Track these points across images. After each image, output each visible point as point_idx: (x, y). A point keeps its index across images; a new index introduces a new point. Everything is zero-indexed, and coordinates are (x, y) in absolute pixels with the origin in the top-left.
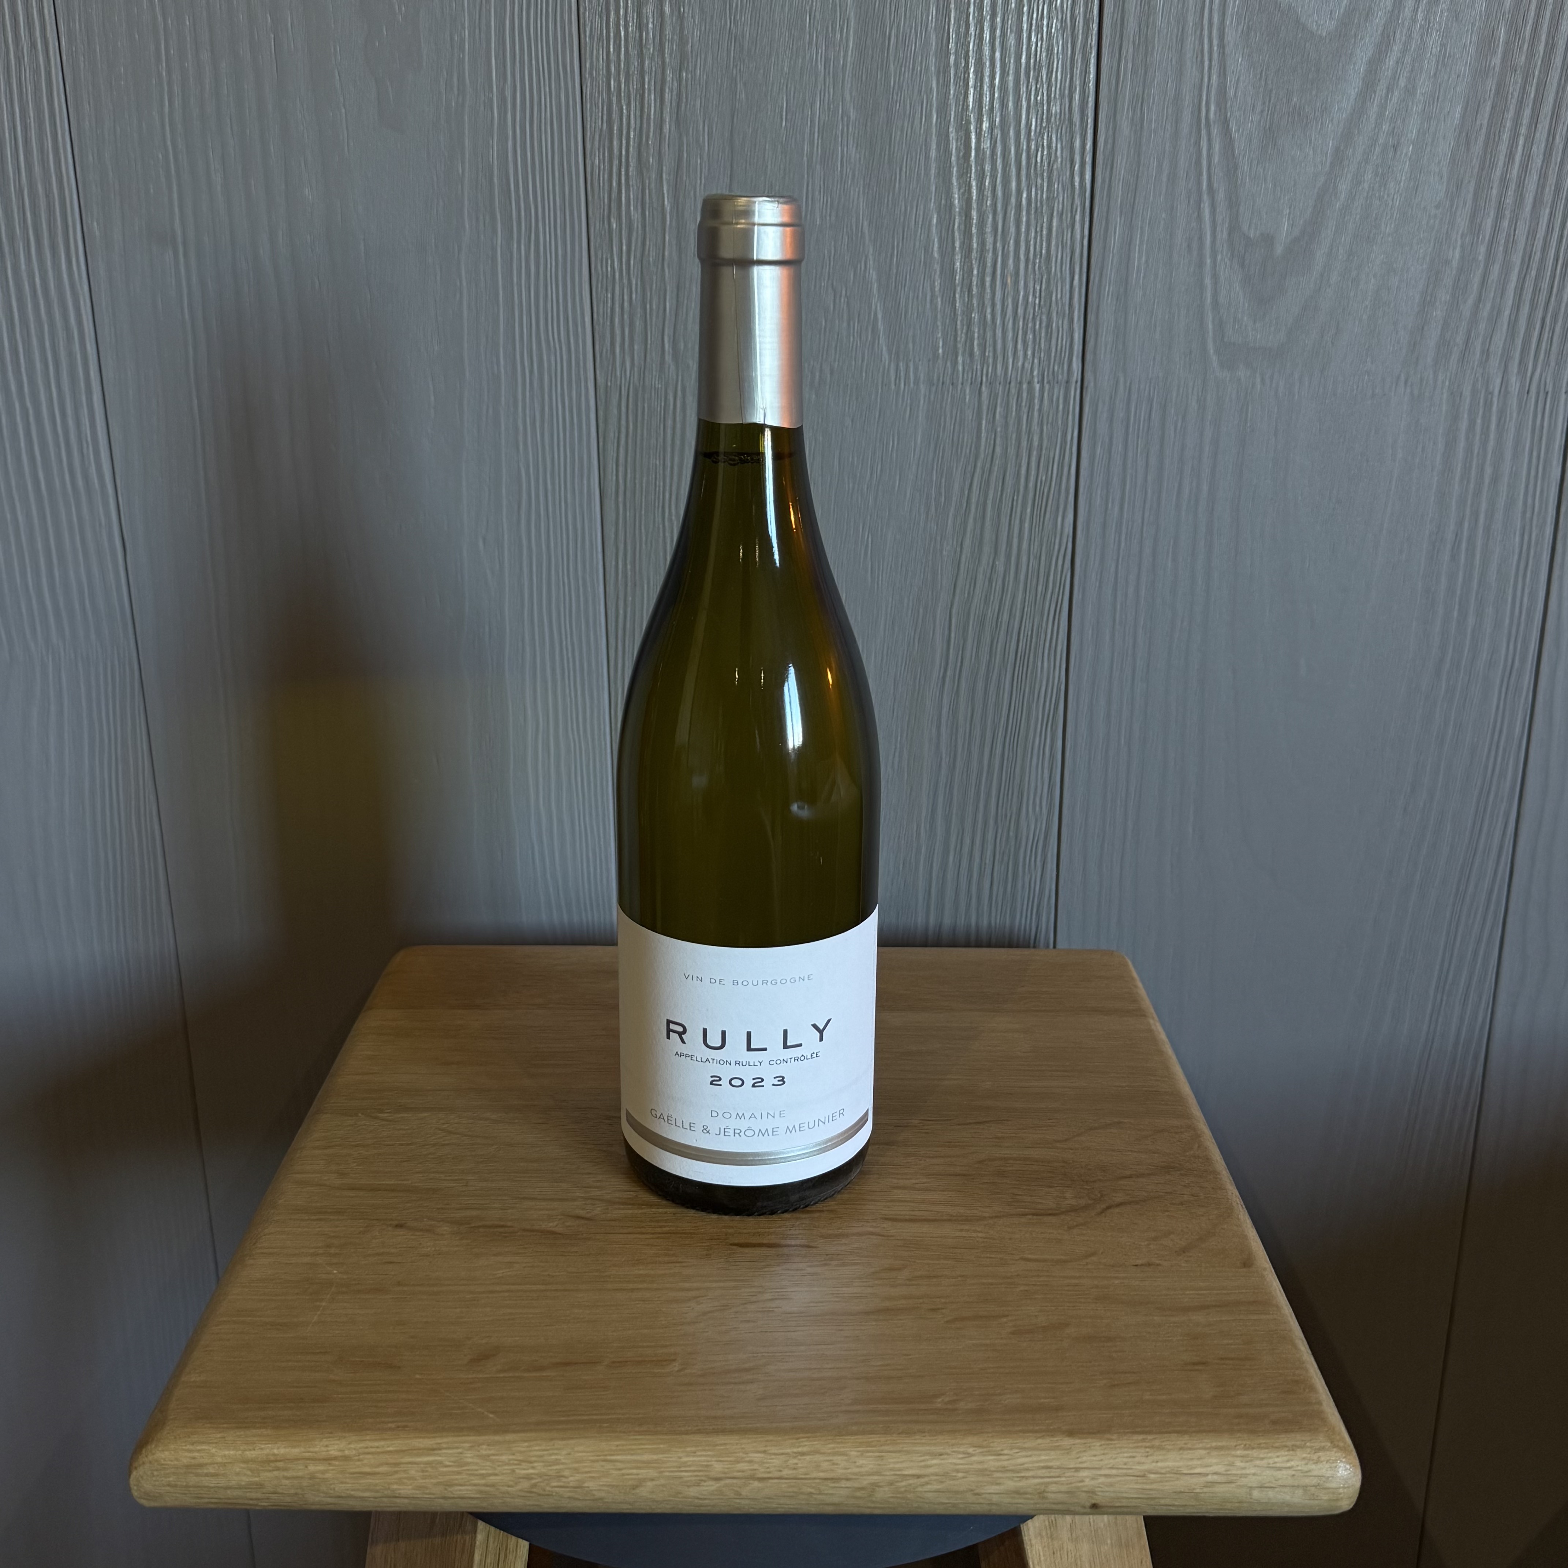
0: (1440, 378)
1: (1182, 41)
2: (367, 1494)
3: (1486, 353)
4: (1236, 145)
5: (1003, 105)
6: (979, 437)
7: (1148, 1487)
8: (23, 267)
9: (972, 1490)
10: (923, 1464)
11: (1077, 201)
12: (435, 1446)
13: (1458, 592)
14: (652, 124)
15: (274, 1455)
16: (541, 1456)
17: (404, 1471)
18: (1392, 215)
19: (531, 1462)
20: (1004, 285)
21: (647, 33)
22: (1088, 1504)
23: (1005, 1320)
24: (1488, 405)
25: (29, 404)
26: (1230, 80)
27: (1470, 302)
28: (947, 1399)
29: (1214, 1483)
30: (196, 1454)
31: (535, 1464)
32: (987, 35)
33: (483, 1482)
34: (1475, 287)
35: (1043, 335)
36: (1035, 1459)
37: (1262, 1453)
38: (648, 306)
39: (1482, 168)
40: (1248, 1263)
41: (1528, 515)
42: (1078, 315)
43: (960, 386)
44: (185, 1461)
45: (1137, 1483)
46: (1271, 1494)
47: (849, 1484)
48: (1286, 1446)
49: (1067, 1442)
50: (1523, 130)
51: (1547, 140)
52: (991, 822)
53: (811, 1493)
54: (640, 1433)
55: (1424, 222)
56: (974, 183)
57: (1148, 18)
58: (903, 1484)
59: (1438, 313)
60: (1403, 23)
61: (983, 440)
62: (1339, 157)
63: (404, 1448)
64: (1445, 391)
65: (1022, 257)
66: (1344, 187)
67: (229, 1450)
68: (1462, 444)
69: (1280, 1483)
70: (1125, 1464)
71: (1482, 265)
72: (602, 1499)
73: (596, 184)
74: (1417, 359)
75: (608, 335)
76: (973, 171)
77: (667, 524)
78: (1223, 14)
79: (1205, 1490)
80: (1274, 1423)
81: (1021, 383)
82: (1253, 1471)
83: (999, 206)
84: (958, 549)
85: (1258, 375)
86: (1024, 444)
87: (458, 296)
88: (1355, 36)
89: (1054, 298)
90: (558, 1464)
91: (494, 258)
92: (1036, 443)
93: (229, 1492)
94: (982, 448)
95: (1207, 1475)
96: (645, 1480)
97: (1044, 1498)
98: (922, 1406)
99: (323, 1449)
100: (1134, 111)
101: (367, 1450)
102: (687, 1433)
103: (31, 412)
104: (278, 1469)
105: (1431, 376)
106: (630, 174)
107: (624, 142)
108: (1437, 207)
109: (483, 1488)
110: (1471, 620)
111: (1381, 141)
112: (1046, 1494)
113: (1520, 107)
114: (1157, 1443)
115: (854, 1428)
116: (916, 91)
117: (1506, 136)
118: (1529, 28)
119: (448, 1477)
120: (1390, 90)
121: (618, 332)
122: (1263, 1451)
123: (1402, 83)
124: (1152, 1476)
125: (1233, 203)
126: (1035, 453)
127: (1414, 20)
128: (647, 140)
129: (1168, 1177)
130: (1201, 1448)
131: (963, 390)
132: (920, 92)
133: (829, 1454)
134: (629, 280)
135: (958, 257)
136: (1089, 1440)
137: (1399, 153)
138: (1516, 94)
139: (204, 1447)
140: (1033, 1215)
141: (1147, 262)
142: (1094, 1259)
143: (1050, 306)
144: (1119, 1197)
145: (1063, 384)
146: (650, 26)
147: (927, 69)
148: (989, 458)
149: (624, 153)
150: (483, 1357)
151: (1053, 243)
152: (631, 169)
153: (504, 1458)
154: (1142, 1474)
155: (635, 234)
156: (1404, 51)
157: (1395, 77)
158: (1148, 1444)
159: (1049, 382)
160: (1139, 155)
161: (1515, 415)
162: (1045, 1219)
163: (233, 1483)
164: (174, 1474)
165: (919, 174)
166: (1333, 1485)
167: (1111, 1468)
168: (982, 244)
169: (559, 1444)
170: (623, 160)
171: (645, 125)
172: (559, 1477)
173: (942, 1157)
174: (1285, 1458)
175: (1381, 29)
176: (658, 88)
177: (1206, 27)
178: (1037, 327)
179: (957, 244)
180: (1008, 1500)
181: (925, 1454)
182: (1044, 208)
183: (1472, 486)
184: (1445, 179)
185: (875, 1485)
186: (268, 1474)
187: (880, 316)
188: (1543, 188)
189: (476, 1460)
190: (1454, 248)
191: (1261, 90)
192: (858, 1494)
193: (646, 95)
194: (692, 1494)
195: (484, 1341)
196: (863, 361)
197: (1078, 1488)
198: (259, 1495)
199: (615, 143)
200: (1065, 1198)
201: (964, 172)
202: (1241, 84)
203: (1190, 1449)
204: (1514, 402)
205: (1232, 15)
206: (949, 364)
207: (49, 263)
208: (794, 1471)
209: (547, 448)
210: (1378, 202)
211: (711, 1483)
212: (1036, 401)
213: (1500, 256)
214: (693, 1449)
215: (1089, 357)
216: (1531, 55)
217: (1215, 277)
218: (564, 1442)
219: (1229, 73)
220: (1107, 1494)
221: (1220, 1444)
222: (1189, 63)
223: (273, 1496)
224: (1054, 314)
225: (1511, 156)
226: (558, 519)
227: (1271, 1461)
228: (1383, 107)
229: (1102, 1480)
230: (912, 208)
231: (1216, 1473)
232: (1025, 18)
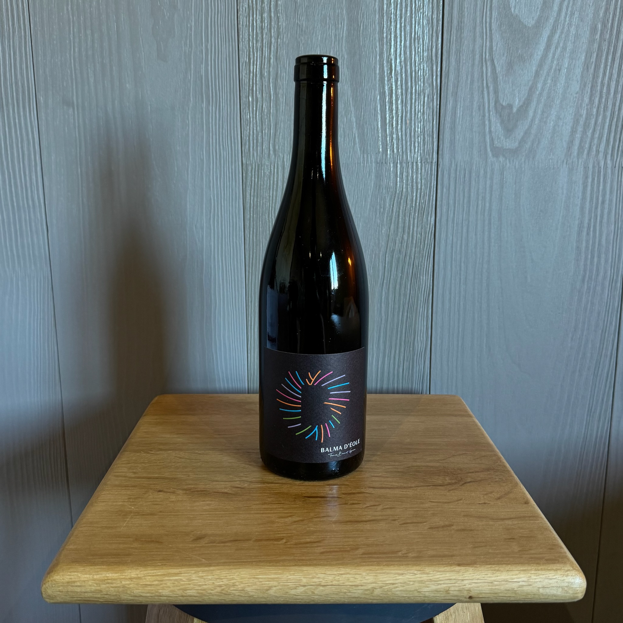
0: (580, 161)
1: (475, 28)
2: (148, 595)
3: (598, 152)
4: (497, 69)
5: (405, 53)
6: (396, 184)
7: (494, 588)
8: (11, 115)
9: (417, 590)
10: (395, 578)
11: (435, 91)
12: (179, 572)
13: (590, 248)
14: (266, 60)
15: (106, 577)
16: (226, 576)
17: (166, 584)
18: (559, 96)
19: (222, 579)
20: (406, 123)
21: (265, 24)
22: (468, 596)
23: (425, 523)
24: (599, 172)
25: (11, 171)
26: (494, 44)
27: (591, 131)
28: (403, 553)
29: (522, 586)
30: (72, 577)
31: (223, 580)
32: (398, 26)
33: (200, 588)
34: (593, 125)
35: (422, 143)
36: (443, 576)
37: (543, 572)
38: (264, 132)
39: (594, 78)
40: (527, 502)
41: (617, 216)
42: (435, 136)
43: (388, 164)
44: (67, 580)
45: (489, 586)
46: (548, 591)
47: (362, 588)
48: (553, 569)
49: (457, 568)
50: (609, 64)
51: (619, 67)
52: (403, 344)
53: (346, 592)
54: (270, 566)
55: (572, 99)
56: (394, 84)
57: (462, 19)
58: (386, 587)
59: (578, 135)
60: (561, 22)
61: (398, 185)
62: (537, 74)
63: (165, 573)
64: (582, 166)
65: (413, 112)
66: (539, 86)
67: (87, 575)
68: (589, 188)
69: (551, 585)
70: (484, 577)
71: (595, 116)
72: (252, 596)
73: (244, 83)
74: (571, 154)
75: (248, 143)
76: (394, 79)
77: (270, 219)
78: (491, 18)
79: (519, 589)
80: (547, 560)
81: (413, 163)
82: (539, 580)
83: (404, 92)
84: (389, 230)
85: (508, 160)
86: (415, 187)
87: (187, 128)
88: (543, 26)
89: (426, 129)
90: (233, 580)
91: (202, 113)
92: (419, 187)
93: (86, 594)
94: (398, 189)
95: (519, 582)
96: (272, 587)
97: (449, 593)
98: (393, 555)
99: (129, 574)
100: (457, 56)
101: (148, 575)
102: (290, 566)
103: (12, 174)
104: (108, 583)
105: (576, 161)
106: (257, 79)
107: (255, 67)
108: (576, 94)
109: (200, 591)
110: (596, 260)
111: (554, 67)
112: (449, 592)
113: (608, 55)
114: (497, 568)
115: (364, 564)
116: (371, 47)
117: (602, 66)
118: (610, 24)
119: (183, 587)
120: (556, 48)
121: (251, 142)
122: (543, 571)
123: (561, 45)
124: (496, 583)
125: (496, 92)
126: (419, 191)
127: (565, 21)
128: (264, 67)
129: (489, 472)
130: (516, 570)
131: (390, 166)
132: (372, 48)
133: (353, 574)
134: (256, 121)
135: (388, 112)
136: (467, 568)
137: (561, 72)
138: (606, 50)
139: (75, 573)
140: (433, 486)
141: (463, 115)
142: (461, 501)
143: (424, 132)
144: (469, 480)
145: (430, 163)
146: (266, 21)
147: (375, 39)
148: (401, 193)
149: (255, 71)
150: (199, 538)
151: (425, 107)
152: (257, 78)
153: (210, 577)
154: (491, 582)
155: (259, 103)
156: (562, 33)
157: (558, 43)
158: (493, 569)
159: (424, 162)
160: (459, 73)
161: (610, 176)
162: (438, 487)
163: (88, 590)
164: (62, 586)
165: (372, 80)
166: (575, 586)
167: (478, 579)
168: (397, 108)
169: (234, 571)
170: (255, 73)
171: (263, 60)
172: (234, 585)
173: (392, 466)
174: (553, 575)
175: (552, 24)
176: (269, 46)
177: (484, 23)
178: (419, 140)
179: (387, 107)
180: (433, 595)
181: (395, 574)
182: (422, 93)
183: (594, 205)
184: (579, 83)
185: (374, 588)
186: (104, 586)
187: (356, 136)
188: (618, 86)
189: (197, 579)
190: (584, 110)
191: (506, 47)
192: (366, 592)
193: (264, 48)
194: (293, 593)
195: (199, 533)
196: (350, 153)
197: (463, 588)
198: (99, 596)
199: (251, 67)
200: (446, 480)
201: (389, 80)
202: (498, 45)
203: (511, 571)
204: (609, 171)
205: (494, 19)
206: (384, 155)
207: (22, 114)
208: (338, 582)
209: (222, 189)
210: (553, 91)
211: (302, 588)
212: (419, 170)
213: (602, 112)
214: (293, 572)
215: (440, 152)
216: (611, 34)
217: (490, 121)
218: (237, 570)
219: (493, 41)
220: (476, 591)
221: (524, 569)
222: (478, 37)
223: (106, 596)
224: (426, 135)
225: (604, 74)
226: (226, 218)
227: (547, 576)
228: (554, 55)
229: (474, 585)
230: (369, 93)
231: (523, 581)
232: (413, 19)
